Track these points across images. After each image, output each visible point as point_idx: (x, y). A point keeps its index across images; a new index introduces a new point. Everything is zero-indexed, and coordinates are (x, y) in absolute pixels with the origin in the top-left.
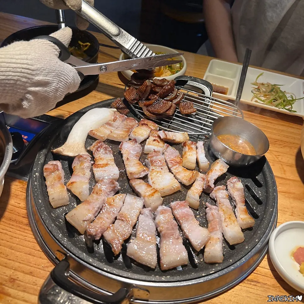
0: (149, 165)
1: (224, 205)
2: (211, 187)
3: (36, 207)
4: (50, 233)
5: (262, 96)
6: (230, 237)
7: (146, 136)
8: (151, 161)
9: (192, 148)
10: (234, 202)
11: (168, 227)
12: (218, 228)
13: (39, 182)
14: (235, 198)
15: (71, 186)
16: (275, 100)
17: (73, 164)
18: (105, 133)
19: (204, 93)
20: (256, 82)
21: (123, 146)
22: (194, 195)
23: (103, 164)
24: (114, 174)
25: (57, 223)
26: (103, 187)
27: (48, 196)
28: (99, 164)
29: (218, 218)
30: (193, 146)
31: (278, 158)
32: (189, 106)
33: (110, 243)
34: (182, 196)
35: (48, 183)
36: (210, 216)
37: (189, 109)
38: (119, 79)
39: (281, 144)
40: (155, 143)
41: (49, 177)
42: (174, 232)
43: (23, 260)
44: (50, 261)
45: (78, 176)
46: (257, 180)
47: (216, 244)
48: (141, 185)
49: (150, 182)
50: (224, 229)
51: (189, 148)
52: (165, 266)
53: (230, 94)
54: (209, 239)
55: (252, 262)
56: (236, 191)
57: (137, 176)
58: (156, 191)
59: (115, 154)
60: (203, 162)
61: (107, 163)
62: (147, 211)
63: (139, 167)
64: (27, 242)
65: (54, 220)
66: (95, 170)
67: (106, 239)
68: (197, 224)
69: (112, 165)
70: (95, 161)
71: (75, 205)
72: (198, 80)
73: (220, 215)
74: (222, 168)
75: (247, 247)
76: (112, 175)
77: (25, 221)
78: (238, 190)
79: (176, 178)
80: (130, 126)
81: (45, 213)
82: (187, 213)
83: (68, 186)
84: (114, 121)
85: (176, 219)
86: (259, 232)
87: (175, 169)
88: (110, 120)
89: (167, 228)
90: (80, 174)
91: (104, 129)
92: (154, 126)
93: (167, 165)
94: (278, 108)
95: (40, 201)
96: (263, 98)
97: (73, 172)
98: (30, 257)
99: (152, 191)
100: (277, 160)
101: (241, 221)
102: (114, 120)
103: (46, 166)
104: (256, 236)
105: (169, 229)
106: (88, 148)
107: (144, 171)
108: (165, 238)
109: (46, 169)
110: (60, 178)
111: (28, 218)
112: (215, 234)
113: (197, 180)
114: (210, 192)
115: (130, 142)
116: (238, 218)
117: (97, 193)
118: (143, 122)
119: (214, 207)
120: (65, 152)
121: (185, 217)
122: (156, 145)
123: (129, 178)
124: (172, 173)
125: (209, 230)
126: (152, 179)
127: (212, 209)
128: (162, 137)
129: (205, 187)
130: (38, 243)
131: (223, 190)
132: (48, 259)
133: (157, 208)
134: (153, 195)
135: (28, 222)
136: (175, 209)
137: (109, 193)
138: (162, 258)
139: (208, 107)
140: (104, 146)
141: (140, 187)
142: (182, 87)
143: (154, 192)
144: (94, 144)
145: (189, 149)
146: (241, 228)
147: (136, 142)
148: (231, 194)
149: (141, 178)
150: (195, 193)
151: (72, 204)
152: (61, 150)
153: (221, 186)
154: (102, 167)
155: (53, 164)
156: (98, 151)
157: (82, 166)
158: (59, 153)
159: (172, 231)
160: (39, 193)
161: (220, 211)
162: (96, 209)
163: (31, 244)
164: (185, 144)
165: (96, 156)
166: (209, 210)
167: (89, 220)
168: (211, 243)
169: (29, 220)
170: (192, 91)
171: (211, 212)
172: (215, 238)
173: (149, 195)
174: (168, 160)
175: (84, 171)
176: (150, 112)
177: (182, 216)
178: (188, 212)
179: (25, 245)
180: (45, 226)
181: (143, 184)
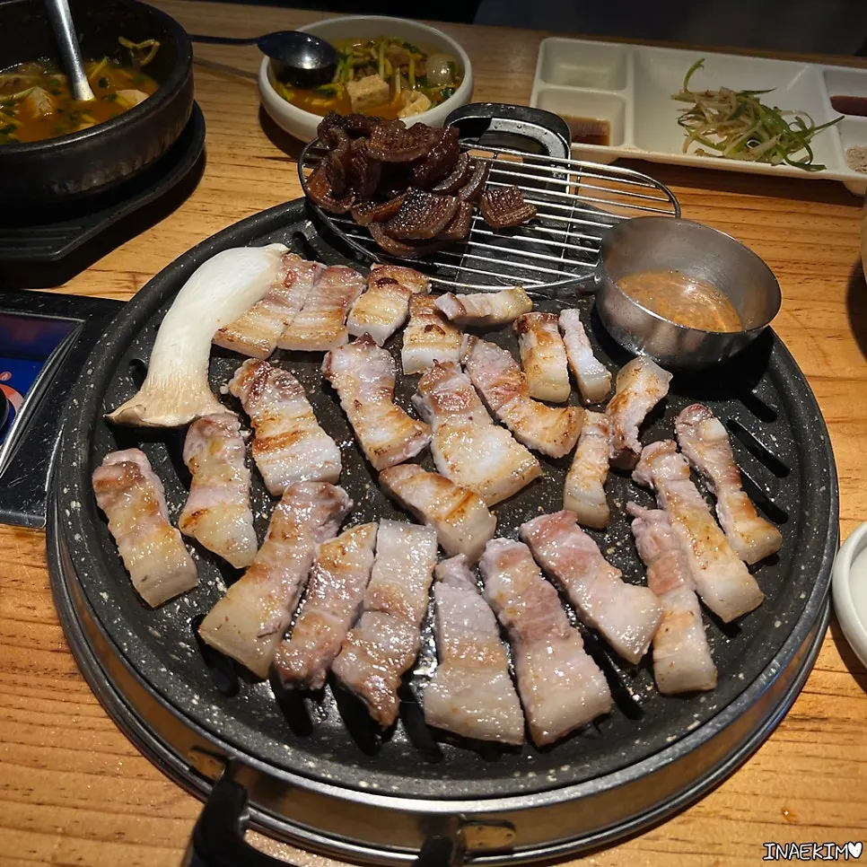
0: (429, 413)
1: (682, 501)
2: (631, 450)
3: (96, 618)
4: (158, 696)
5: (714, 132)
6: (722, 601)
7: (398, 319)
8: (434, 400)
9: (547, 334)
10: (707, 483)
11: (530, 605)
12: (682, 580)
13: (86, 533)
14: (710, 471)
15: (195, 527)
16: (755, 139)
17: (186, 450)
18: (265, 331)
19: (545, 151)
20: (686, 90)
21: (334, 363)
22: (588, 485)
23: (282, 435)
24: (326, 463)
25: (174, 657)
26: (301, 512)
27: (128, 573)
28: (268, 439)
29: (673, 549)
30: (550, 328)
31: (796, 319)
32: (510, 200)
33: (360, 694)
34: (549, 493)
35: (117, 528)
36: (648, 545)
37: (511, 210)
38: (269, 142)
39: (796, 271)
40: (433, 335)
41: (115, 507)
42: (552, 620)
43: (84, 796)
44: (172, 783)
45: (210, 487)
46: (755, 399)
47: (686, 630)
48: (418, 481)
49: (444, 466)
50: (697, 578)
51: (538, 336)
52: (545, 733)
53: (621, 141)
54: (662, 619)
56: (707, 448)
57: (399, 458)
58: (470, 495)
59: (313, 392)
60: (593, 376)
61: (293, 430)
62: (455, 569)
63: (397, 425)
64: (85, 732)
65: (163, 649)
66: (260, 458)
67: (344, 680)
68: (616, 577)
69: (314, 433)
70: (254, 430)
71: (221, 586)
72: (522, 113)
73: (678, 535)
74: (653, 385)
75: (778, 624)
76: (321, 466)
77: (66, 662)
78: (714, 444)
79: (520, 441)
80: (343, 293)
81: (130, 634)
82: (578, 547)
83: (185, 526)
84: (288, 287)
85: (548, 574)
86: (803, 568)
87: (512, 411)
88: (273, 287)
89: (529, 610)
90: (214, 479)
91: (263, 318)
92: (416, 282)
93: (484, 402)
94: (770, 165)
95: (105, 595)
96: (716, 139)
97: (192, 476)
98: (106, 780)
99: (458, 499)
100: (797, 324)
101: (740, 543)
102: (288, 284)
103: (98, 475)
104: (797, 583)
105: (535, 611)
106: (224, 390)
107: (419, 434)
108: (527, 643)
109: (101, 483)
110: (153, 508)
111: (72, 651)
112: (676, 599)
113: (586, 435)
114: (631, 466)
115: (352, 349)
116: (731, 535)
117: (284, 537)
118: (380, 276)
119: (656, 513)
120: (151, 416)
121: (573, 563)
122: (436, 343)
123: (374, 465)
124: (505, 426)
125: (653, 591)
126: (446, 457)
127: (651, 523)
128: (450, 315)
129: (615, 454)
131: (670, 453)
132: (165, 778)
133: (484, 549)
134: (463, 511)
135: (73, 663)
136: (538, 543)
137: (322, 528)
138: (532, 709)
139: (565, 192)
140: (275, 373)
141: (417, 490)
142: (473, 143)
143: (466, 501)
144: (239, 373)
145: (539, 339)
146: (745, 562)
147: (372, 343)
148: (694, 459)
149: (412, 458)
150: (589, 481)
151: (210, 583)
152: (136, 410)
153: (663, 444)
154: (282, 445)
155: (119, 465)
156: (258, 395)
157: (218, 455)
158: (133, 421)
159: (547, 617)
160: (96, 568)
161: (673, 525)
162: (291, 589)
163: (99, 740)
164: (523, 326)
165: (255, 412)
166: (640, 525)
167: (276, 632)
168: (671, 631)
169: (76, 659)
170: (508, 151)
171: (648, 532)
172: (678, 613)
173: (451, 514)
174: (483, 386)
175: (227, 468)
176: (396, 239)
177: (564, 561)
178: (581, 546)
179: (79, 743)
180: (138, 676)
181: (424, 477)
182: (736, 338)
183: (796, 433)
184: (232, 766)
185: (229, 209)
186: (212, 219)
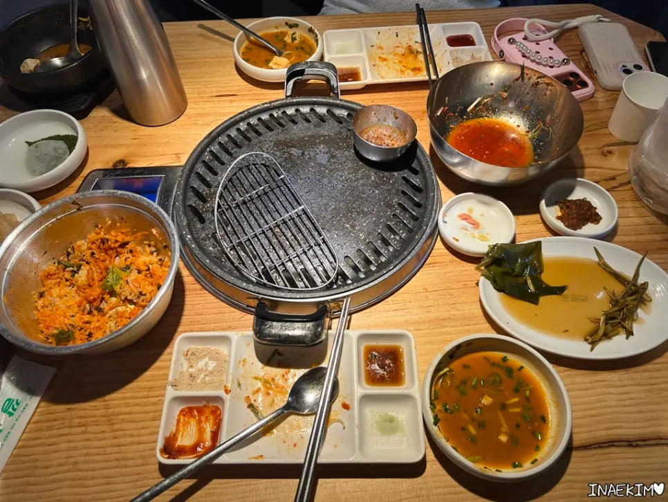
46: (413, 168)
53: (366, 78)
55: (425, 247)
77: (198, 286)
86: (424, 219)
111: (199, 283)
130: (222, 301)
163: (215, 305)
169: (201, 285)
182: (402, 147)
183: (425, 177)
184: (260, 300)
185: (206, 122)
186: (200, 127)
